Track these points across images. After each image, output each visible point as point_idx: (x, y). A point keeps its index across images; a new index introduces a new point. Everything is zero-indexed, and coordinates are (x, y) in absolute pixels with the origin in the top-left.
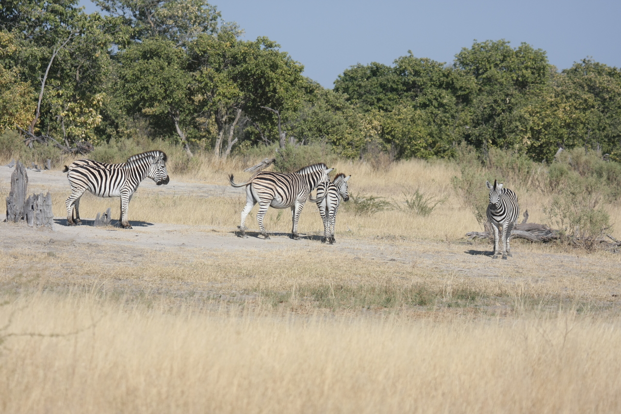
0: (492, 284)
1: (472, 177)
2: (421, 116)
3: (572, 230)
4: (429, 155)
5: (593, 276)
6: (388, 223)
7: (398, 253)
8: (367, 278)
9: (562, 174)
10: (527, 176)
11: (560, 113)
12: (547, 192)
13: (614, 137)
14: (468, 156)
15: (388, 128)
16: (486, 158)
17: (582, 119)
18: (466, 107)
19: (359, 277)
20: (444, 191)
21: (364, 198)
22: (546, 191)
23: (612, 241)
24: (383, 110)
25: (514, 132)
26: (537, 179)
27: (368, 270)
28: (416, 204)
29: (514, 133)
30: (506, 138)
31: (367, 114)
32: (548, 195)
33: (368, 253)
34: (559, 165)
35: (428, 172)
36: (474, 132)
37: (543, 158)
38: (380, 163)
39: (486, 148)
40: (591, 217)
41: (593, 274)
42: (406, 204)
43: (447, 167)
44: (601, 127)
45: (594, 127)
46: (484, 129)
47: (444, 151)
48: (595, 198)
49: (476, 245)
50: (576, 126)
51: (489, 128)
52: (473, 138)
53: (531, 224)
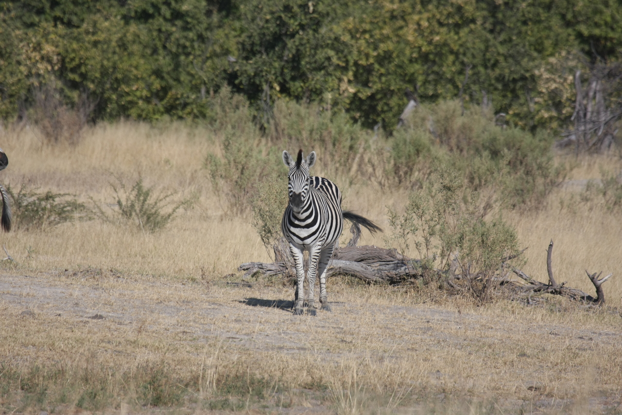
0: (293, 364)
1: (246, 156)
2: (138, 36)
3: (444, 262)
4: (154, 114)
5: (490, 350)
6: (82, 245)
7: (107, 303)
8: (48, 353)
9: (418, 152)
10: (348, 156)
11: (410, 34)
12: (389, 187)
13: (515, 81)
14: (234, 116)
15: (73, 59)
16: (268, 119)
17: (452, 45)
18: (226, 20)
19: (32, 350)
20: (190, 184)
21: (32, 195)
22: (387, 185)
23: (523, 282)
24: (63, 23)
25: (324, 68)
26: (370, 161)
27: (49, 336)
28: (137, 208)
29: (323, 72)
30: (308, 81)
31: (30, 32)
32: (391, 192)
33: (48, 303)
34: (411, 134)
35: (156, 145)
36: (244, 68)
37: (375, 122)
38: (61, 128)
39: (268, 100)
40: (483, 235)
41: (490, 346)
42: (117, 208)
43: (191, 136)
44: (489, 60)
45: (476, 61)
46: (264, 63)
47: (185, 105)
48: (486, 199)
49: (259, 289)
50: (441, 59)
51: (275, 61)
52: (244, 80)
53: (365, 248)
